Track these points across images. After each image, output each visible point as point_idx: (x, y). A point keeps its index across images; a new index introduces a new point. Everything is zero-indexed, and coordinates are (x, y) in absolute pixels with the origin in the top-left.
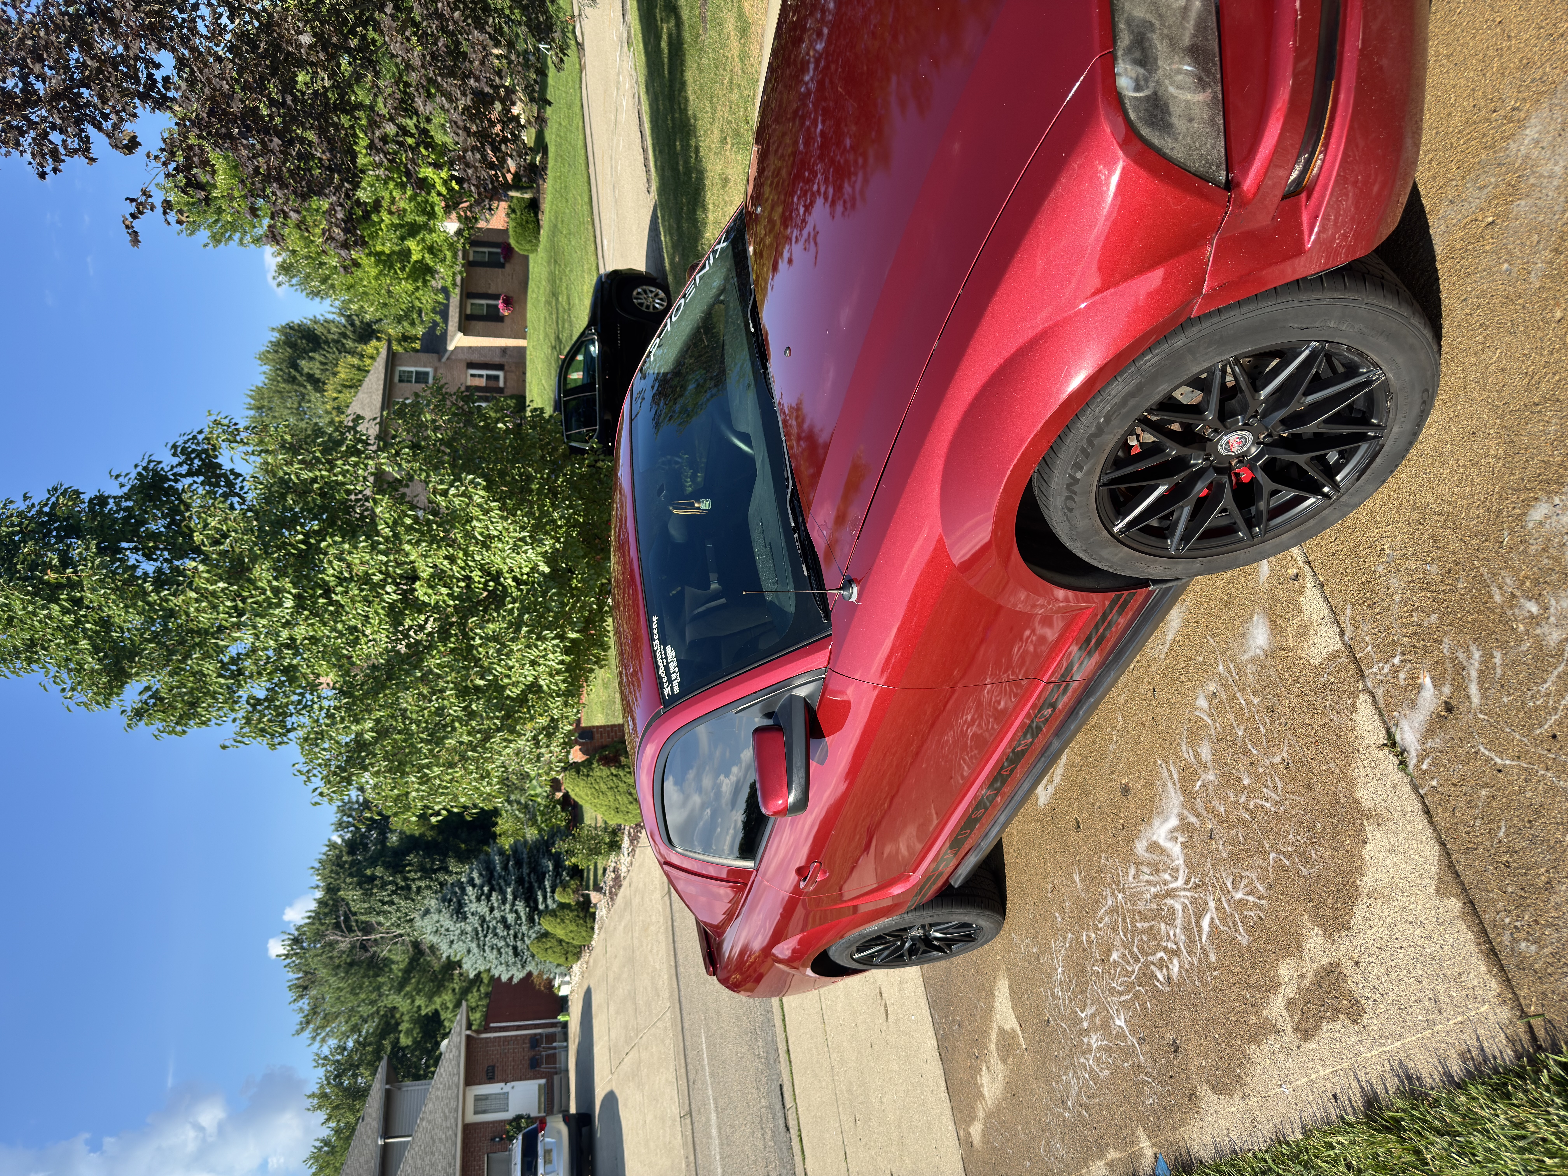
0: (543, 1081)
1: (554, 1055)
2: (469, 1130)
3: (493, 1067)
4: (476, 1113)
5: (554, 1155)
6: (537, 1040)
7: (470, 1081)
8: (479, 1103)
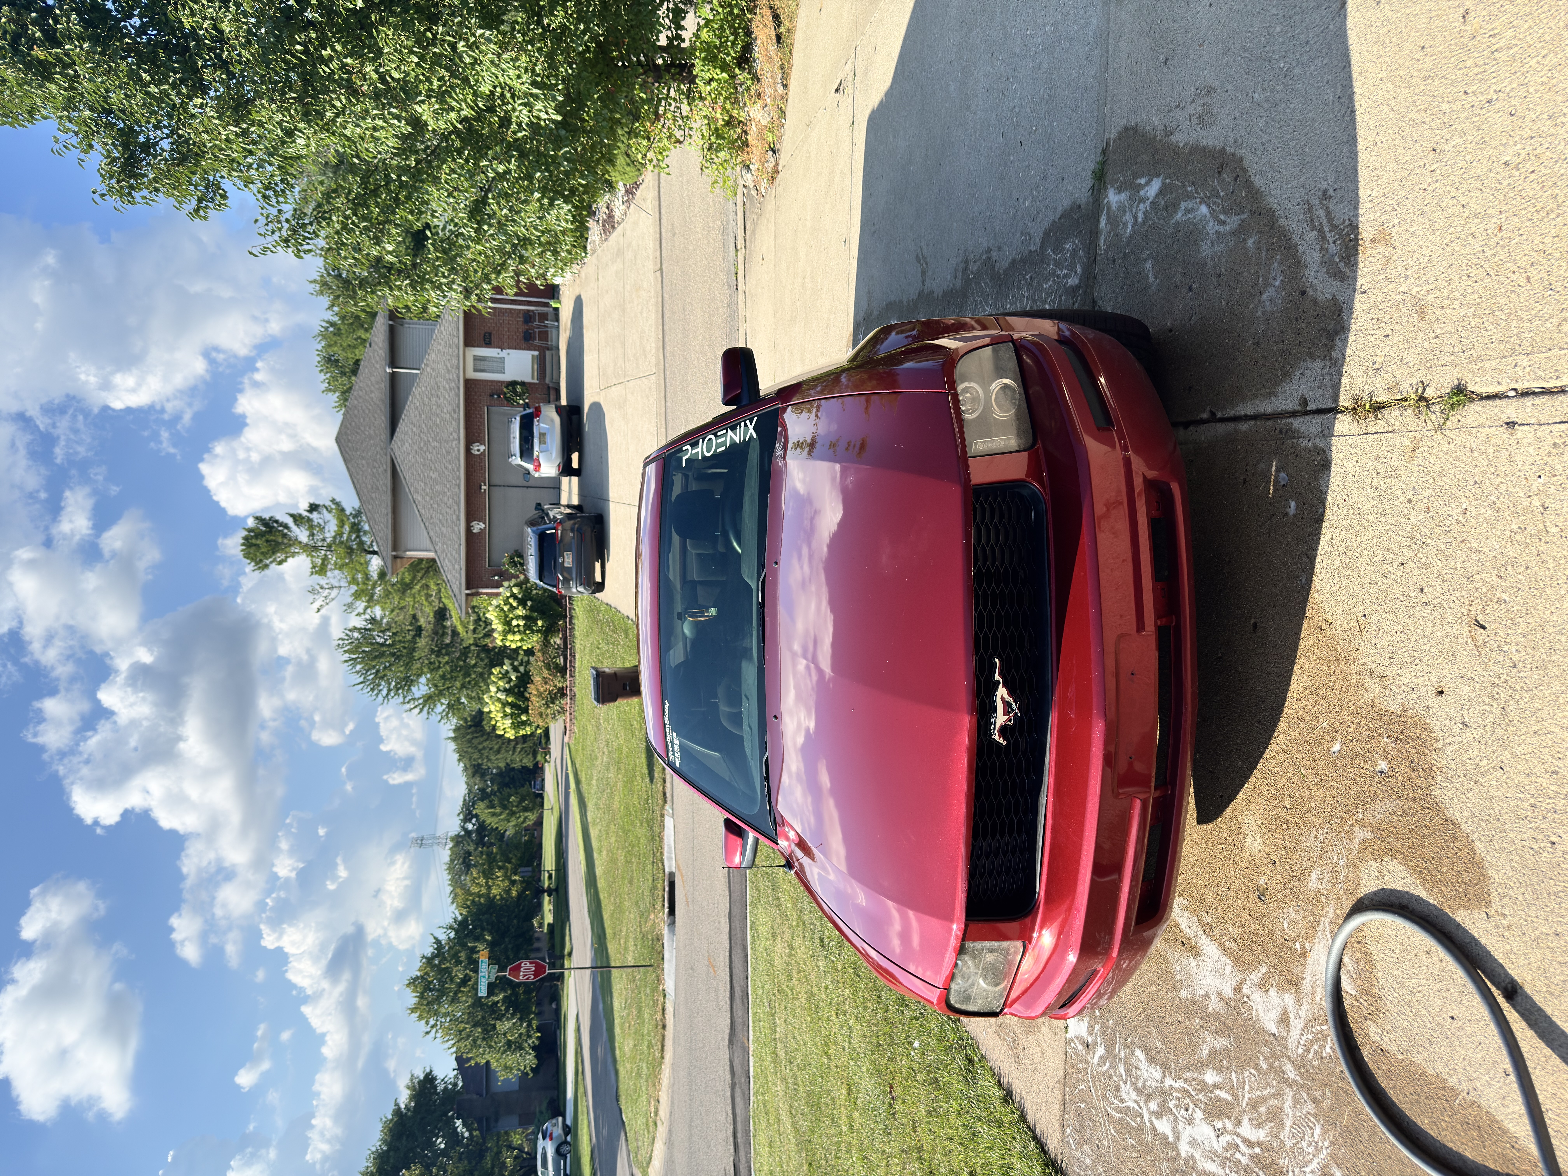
0: (536, 353)
1: (546, 332)
2: (469, 384)
3: (490, 334)
4: (475, 370)
5: (548, 439)
6: (530, 316)
7: (469, 342)
8: (478, 363)
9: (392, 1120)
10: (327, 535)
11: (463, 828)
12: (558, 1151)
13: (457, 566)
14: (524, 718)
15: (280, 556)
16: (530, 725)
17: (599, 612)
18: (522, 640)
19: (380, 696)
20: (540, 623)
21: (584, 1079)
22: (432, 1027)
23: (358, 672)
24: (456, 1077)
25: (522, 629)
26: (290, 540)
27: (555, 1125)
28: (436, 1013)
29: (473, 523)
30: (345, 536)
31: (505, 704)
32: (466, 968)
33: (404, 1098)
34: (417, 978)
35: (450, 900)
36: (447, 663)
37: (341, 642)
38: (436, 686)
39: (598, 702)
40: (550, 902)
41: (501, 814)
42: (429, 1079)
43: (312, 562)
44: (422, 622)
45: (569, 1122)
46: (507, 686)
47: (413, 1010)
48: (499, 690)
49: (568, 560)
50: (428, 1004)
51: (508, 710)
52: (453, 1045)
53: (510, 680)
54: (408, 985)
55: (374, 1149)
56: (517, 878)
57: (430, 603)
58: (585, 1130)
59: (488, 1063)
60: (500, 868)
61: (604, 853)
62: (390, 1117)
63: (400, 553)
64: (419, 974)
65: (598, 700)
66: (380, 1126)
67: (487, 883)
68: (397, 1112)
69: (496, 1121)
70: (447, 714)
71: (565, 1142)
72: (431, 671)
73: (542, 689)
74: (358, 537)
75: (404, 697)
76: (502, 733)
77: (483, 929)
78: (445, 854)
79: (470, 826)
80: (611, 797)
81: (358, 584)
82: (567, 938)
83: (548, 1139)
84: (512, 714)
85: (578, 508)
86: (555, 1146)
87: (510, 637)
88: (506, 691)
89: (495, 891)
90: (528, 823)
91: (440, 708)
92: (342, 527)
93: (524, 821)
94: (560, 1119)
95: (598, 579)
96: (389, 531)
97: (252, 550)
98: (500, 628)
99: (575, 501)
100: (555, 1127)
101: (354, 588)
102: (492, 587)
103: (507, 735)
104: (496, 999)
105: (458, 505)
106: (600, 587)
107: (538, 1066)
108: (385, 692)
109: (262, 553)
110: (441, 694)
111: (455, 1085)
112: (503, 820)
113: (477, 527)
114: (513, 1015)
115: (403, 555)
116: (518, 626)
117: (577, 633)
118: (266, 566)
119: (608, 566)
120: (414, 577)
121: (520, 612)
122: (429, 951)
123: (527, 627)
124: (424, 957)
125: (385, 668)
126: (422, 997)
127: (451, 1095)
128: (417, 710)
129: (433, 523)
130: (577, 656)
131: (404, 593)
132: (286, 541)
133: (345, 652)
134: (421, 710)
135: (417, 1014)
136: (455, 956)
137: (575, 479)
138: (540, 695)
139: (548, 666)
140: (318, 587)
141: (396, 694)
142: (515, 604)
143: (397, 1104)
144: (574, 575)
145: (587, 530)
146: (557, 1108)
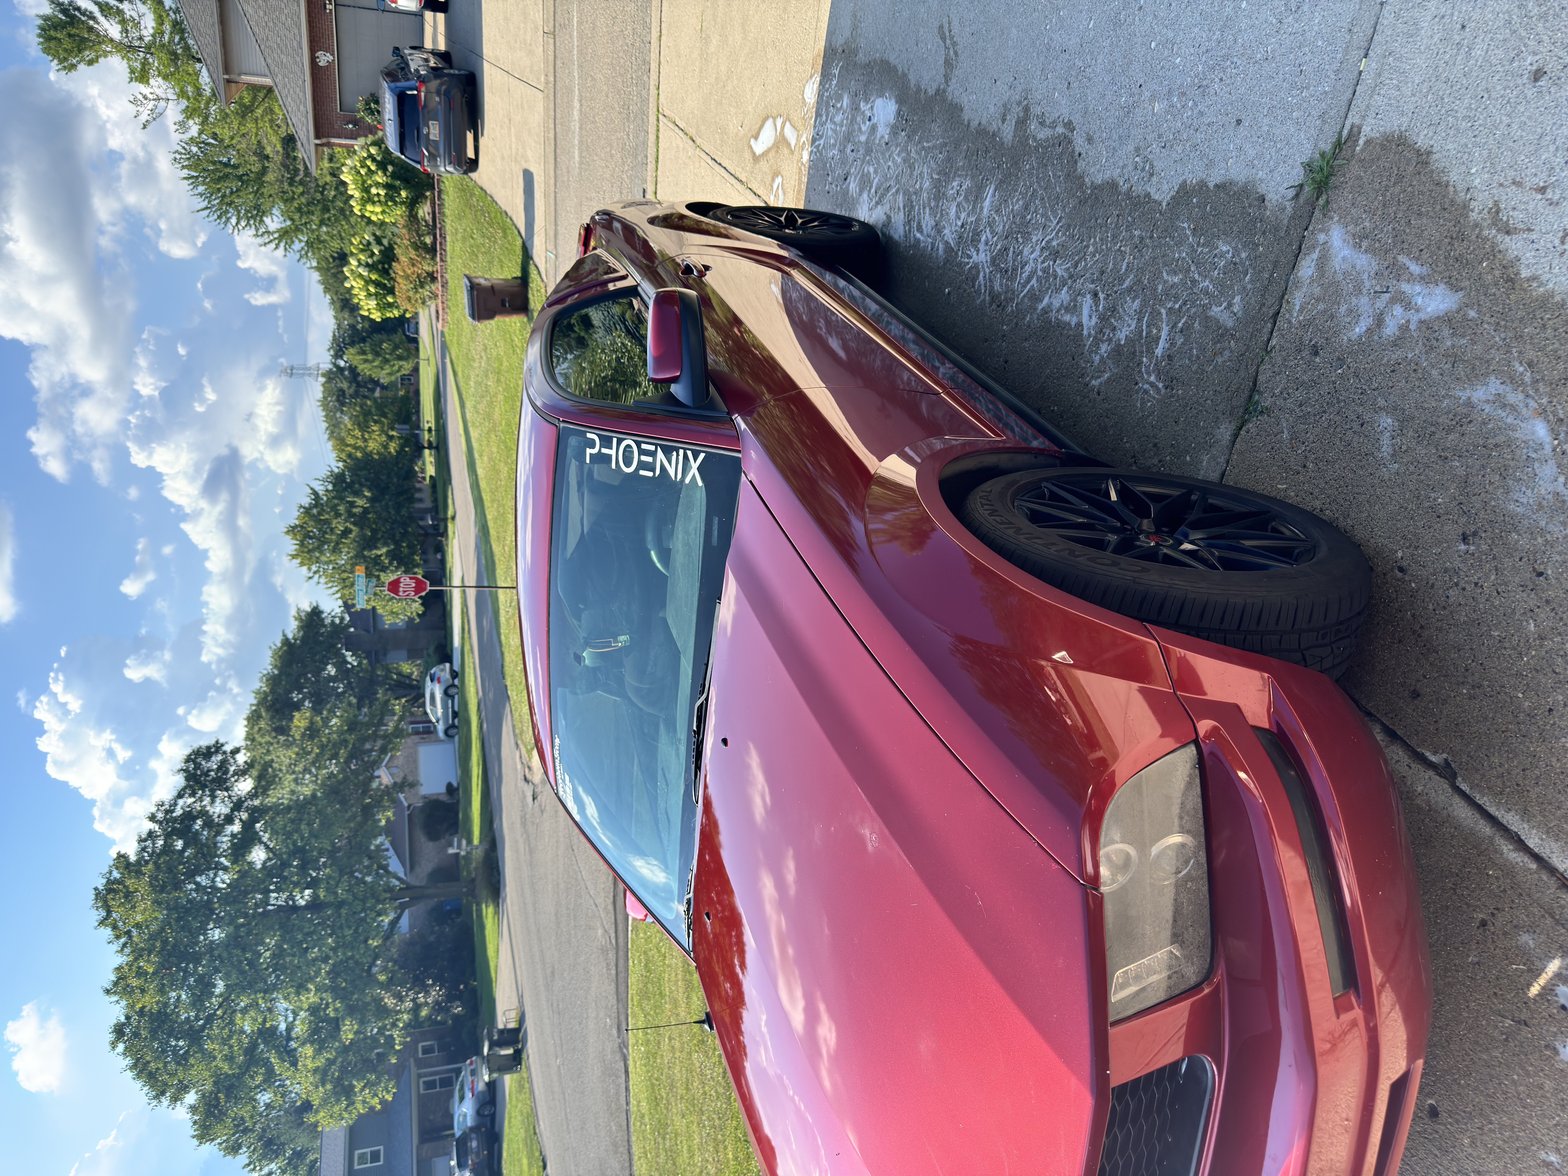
9: (281, 648)
10: (145, 33)
11: (335, 364)
12: (446, 693)
13: (302, 108)
14: (390, 299)
15: (88, 54)
16: (397, 307)
17: (472, 195)
18: (383, 212)
19: (229, 225)
20: (404, 194)
21: (470, 638)
22: (315, 573)
23: (201, 195)
24: (342, 612)
25: (382, 199)
26: (98, 35)
27: (442, 670)
28: (318, 561)
29: (319, 54)
30: (167, 37)
31: (368, 282)
32: (346, 521)
33: (292, 628)
34: (296, 526)
35: (326, 436)
36: (302, 194)
37: (178, 156)
38: (292, 219)
39: (473, 318)
40: (431, 454)
41: (373, 361)
42: (316, 613)
43: (130, 66)
44: (268, 150)
45: (456, 667)
46: (370, 261)
47: (294, 557)
48: (360, 264)
49: (434, 130)
50: (309, 551)
51: (372, 289)
52: (337, 592)
53: (373, 254)
54: (288, 532)
55: (265, 672)
56: (394, 433)
57: (276, 132)
58: (472, 683)
59: (374, 608)
60: (376, 422)
61: (485, 459)
62: (279, 645)
63: (233, 77)
64: (297, 522)
65: (473, 316)
66: (270, 653)
67: (363, 436)
68: (286, 641)
69: (385, 655)
70: (306, 254)
71: (453, 685)
72: (285, 201)
73: (409, 272)
74: (182, 39)
75: (257, 230)
76: (366, 314)
77: (362, 485)
78: (316, 389)
79: (342, 364)
80: (491, 404)
81: (188, 99)
82: (450, 501)
83: (436, 682)
84: (376, 294)
85: (445, 57)
86: (443, 688)
87: (369, 207)
88: (371, 267)
89: (372, 446)
90: (404, 372)
91: (297, 246)
92: (162, 24)
93: (399, 371)
94: (448, 665)
95: (471, 154)
96: (218, 47)
97: (52, 44)
98: (357, 194)
99: (442, 47)
100: (443, 671)
101: (184, 103)
102: (346, 138)
103: (372, 316)
104: (379, 553)
105: (299, 30)
106: (473, 165)
107: (424, 613)
108: (234, 220)
109: (66, 50)
110: (297, 230)
111: (342, 619)
112: (376, 367)
113: (324, 59)
114: (397, 568)
115: (237, 79)
116: (378, 195)
117: (447, 212)
118: (73, 67)
119: (482, 141)
120: (254, 98)
121: (380, 178)
122: (306, 501)
123: (390, 197)
124: (301, 507)
125: (232, 193)
126: (302, 544)
127: (338, 630)
128: (273, 245)
129: (270, 47)
130: (448, 238)
131: (243, 117)
132: (93, 37)
133: (183, 167)
134: (277, 248)
135: (299, 561)
136: (334, 508)
137: (441, 16)
138: (407, 277)
139: (416, 247)
140: (140, 97)
141: (248, 224)
142: (373, 168)
143: (284, 635)
144: (442, 151)
145: (456, 94)
146: (444, 654)
